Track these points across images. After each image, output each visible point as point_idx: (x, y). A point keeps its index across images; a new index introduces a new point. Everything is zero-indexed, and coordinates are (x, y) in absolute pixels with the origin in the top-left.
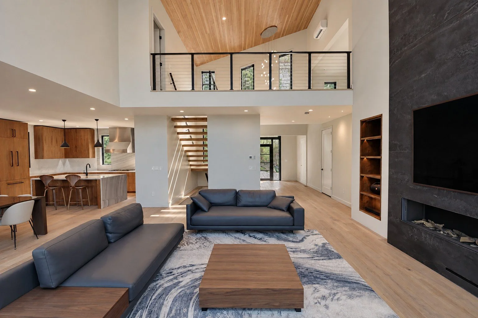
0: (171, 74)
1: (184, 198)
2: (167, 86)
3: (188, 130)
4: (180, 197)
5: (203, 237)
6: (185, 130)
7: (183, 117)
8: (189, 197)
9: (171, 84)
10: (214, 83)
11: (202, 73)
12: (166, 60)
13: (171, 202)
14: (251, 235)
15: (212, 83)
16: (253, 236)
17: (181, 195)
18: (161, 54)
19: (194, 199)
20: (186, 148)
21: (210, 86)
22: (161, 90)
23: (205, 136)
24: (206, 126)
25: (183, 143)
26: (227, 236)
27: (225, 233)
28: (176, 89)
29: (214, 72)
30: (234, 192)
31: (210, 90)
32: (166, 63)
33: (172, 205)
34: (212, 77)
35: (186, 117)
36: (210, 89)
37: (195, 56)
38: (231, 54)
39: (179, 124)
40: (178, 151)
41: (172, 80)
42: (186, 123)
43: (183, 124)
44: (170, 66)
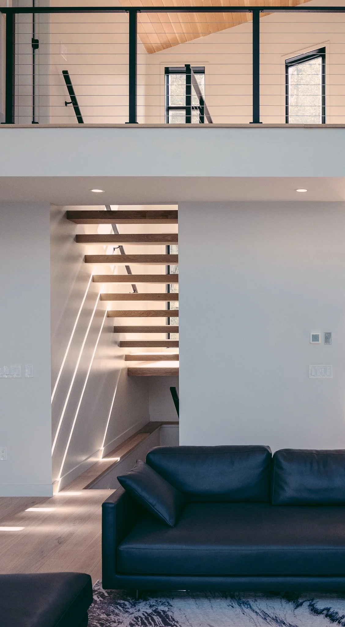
0: (65, 73)
1: (104, 464)
2: (51, 111)
3: (121, 248)
4: (93, 459)
5: (158, 614)
6: (110, 249)
7: (104, 208)
8: (118, 459)
9: (66, 103)
10: (202, 102)
11: (168, 71)
12: (52, 28)
13: (59, 479)
14: (321, 605)
15: (195, 102)
16: (325, 612)
17: (94, 453)
18: (34, 10)
19: (129, 482)
20: (110, 306)
21: (188, 113)
22: (33, 122)
23: (173, 267)
24: (173, 238)
25: (104, 288)
26: (238, 609)
27: (233, 597)
28: (80, 120)
29: (201, 71)
30: (260, 458)
31: (188, 125)
32: (52, 39)
33: (63, 489)
34: (196, 83)
35: (114, 208)
36: (188, 120)
37: (141, 17)
38: (256, 11)
39: (88, 229)
40: (86, 313)
41: (71, 90)
42: (115, 229)
43: (105, 229)
44: (64, 49)
